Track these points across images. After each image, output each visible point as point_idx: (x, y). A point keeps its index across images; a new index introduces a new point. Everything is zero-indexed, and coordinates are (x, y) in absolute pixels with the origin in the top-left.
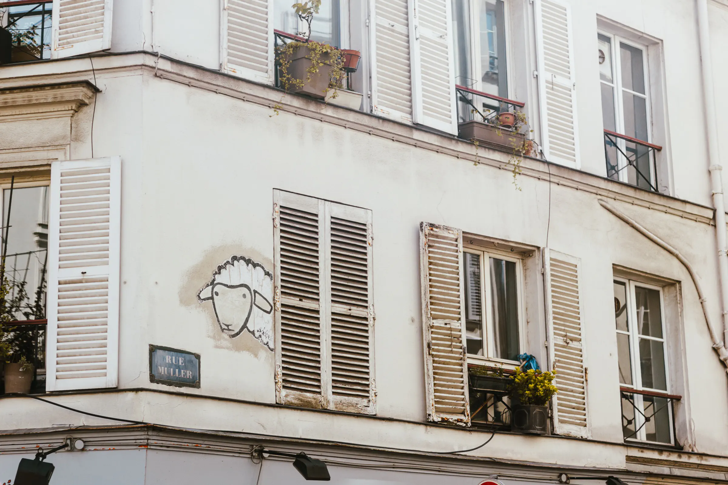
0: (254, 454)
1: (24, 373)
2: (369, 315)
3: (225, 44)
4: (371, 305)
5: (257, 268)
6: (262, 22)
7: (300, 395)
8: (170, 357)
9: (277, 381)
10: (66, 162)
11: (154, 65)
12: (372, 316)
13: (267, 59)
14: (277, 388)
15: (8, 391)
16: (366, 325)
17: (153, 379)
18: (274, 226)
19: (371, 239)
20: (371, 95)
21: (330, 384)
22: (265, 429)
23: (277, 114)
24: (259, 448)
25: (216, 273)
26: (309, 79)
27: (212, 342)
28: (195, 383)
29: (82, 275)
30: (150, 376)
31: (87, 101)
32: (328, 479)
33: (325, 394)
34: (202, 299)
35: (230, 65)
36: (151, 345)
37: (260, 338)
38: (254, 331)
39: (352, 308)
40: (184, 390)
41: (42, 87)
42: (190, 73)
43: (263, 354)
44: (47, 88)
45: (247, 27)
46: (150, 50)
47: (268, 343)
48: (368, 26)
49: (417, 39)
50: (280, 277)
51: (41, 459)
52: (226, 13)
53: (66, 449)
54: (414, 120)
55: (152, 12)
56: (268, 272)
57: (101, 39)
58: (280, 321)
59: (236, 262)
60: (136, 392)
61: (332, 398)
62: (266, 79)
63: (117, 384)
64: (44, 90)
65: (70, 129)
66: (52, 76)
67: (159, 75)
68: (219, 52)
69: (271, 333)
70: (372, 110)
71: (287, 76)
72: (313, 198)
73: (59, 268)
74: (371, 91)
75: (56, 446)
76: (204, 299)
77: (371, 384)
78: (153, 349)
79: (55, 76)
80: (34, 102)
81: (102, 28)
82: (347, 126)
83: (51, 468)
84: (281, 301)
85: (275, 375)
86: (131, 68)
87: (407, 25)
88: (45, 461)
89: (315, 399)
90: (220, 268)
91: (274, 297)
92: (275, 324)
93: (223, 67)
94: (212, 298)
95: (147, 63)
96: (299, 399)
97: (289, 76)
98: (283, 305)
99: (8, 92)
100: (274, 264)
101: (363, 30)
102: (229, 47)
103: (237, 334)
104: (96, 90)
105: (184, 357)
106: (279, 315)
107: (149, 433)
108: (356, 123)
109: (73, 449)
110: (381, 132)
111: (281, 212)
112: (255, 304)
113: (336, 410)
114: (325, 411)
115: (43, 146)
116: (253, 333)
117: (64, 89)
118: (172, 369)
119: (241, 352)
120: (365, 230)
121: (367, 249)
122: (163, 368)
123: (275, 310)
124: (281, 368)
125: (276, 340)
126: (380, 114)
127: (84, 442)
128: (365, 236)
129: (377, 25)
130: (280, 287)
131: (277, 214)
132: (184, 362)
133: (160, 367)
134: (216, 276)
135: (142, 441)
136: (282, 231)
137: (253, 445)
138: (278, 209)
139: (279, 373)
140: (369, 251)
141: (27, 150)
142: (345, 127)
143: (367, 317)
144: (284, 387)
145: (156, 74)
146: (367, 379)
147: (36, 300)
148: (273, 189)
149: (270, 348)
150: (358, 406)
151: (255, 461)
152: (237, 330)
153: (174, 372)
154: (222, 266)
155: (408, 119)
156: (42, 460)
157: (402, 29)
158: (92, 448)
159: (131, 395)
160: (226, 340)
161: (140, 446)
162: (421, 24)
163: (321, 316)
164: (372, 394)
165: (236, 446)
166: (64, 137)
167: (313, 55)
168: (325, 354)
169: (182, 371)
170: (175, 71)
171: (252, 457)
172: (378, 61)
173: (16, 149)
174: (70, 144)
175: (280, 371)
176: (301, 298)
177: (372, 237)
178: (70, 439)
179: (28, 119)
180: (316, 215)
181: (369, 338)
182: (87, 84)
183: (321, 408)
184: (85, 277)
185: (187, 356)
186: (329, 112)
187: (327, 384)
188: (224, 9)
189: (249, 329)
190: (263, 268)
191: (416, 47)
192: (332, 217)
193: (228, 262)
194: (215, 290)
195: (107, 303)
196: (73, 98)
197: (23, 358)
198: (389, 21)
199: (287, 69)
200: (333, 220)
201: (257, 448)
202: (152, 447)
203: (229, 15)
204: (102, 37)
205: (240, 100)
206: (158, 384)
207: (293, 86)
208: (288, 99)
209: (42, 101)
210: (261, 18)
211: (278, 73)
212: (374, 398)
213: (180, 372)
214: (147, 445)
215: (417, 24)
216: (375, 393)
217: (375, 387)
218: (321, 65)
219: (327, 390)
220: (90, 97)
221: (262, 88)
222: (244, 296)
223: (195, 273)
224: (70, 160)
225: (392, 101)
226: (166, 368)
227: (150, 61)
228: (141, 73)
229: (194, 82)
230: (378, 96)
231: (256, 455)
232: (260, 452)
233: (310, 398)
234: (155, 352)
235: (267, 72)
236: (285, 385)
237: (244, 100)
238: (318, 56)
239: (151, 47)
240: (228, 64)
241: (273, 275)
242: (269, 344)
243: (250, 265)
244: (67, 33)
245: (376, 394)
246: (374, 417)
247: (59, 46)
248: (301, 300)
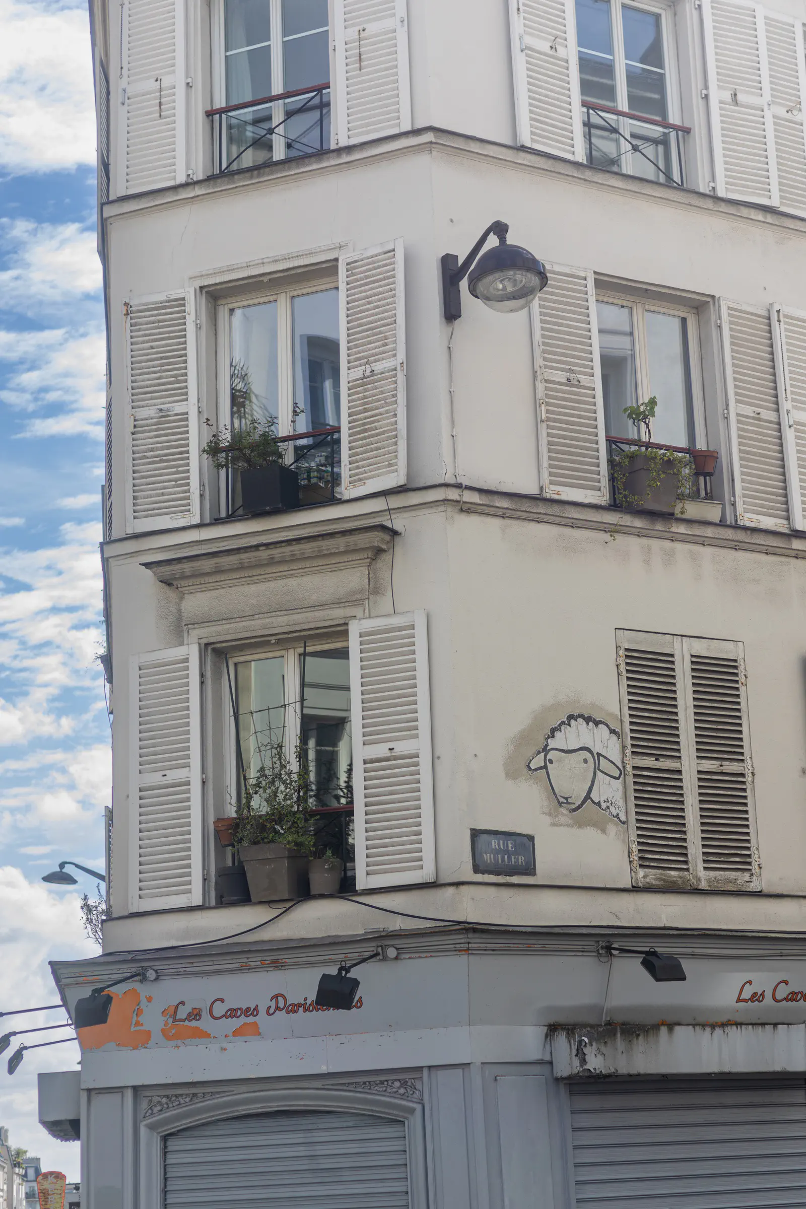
0: (600, 952)
1: (331, 869)
2: (747, 770)
3: (545, 463)
4: (748, 758)
5: (600, 726)
6: (590, 430)
7: (662, 874)
8: (497, 842)
9: (631, 859)
10: (364, 620)
11: (458, 498)
12: (750, 771)
13: (599, 474)
14: (632, 868)
15: (314, 892)
16: (743, 783)
17: (476, 869)
18: (619, 674)
19: (743, 677)
20: (735, 502)
21: (700, 858)
22: (618, 918)
23: (614, 540)
24: (607, 944)
25: (549, 737)
26: (648, 494)
27: (548, 820)
28: (530, 870)
29: (389, 751)
30: (473, 865)
31: (384, 547)
32: (683, 978)
33: (693, 870)
34: (533, 770)
35: (553, 487)
36: (472, 830)
37: (608, 810)
38: (599, 802)
39: (724, 763)
40: (515, 879)
41: (331, 535)
42: (504, 503)
43: (612, 829)
44: (337, 536)
45: (572, 439)
46: (452, 481)
47: (618, 815)
48: (727, 418)
49: (790, 427)
50: (630, 735)
51: (344, 973)
52: (544, 425)
53: (378, 958)
54: (792, 526)
55: (453, 436)
56: (614, 730)
57: (396, 474)
58: (632, 787)
59: (573, 722)
60: (457, 887)
61: (702, 874)
62: (598, 498)
63: (435, 878)
64: (335, 538)
65: (367, 580)
66: (345, 519)
67: (467, 509)
68: (539, 472)
69: (621, 803)
70: (737, 520)
71: (624, 493)
72: (667, 635)
73: (364, 744)
74: (734, 496)
75: (367, 954)
76: (536, 770)
77: (753, 854)
78: (475, 834)
79: (347, 520)
80: (326, 552)
81: (396, 461)
82: (705, 543)
83: (355, 983)
84: (632, 764)
85: (629, 853)
86: (432, 505)
87: (778, 410)
88: (349, 975)
89: (681, 877)
90: (553, 731)
91: (623, 759)
92: (625, 792)
93: (544, 491)
94: (545, 767)
95: (450, 497)
96: (661, 879)
97: (626, 493)
98: (634, 768)
99: (294, 543)
100: (621, 720)
101: (722, 424)
102: (550, 466)
103: (579, 807)
104: (395, 533)
105: (515, 841)
106: (630, 780)
107: (469, 936)
108: (717, 538)
109: (385, 958)
110: (751, 545)
111: (627, 656)
112: (599, 770)
113: (709, 889)
114: (696, 891)
115: (338, 603)
116: (599, 804)
117: (357, 536)
118: (499, 856)
119: (585, 828)
120: (736, 667)
121: (740, 689)
122: (488, 855)
123: (625, 775)
124: (636, 843)
125: (629, 810)
126: (748, 524)
127: (397, 949)
128: (736, 675)
129: (738, 415)
130: (629, 747)
131: (621, 659)
132: (515, 846)
133: (485, 855)
134: (549, 740)
135: (462, 945)
136: (628, 679)
137: (599, 941)
138: (622, 652)
139: (634, 850)
140: (742, 691)
141: (321, 608)
142: (704, 545)
143: (743, 772)
144: (641, 866)
145: (461, 509)
146: (748, 848)
147: (346, 780)
148: (615, 629)
149: (620, 821)
150: (738, 882)
151: (602, 959)
152: (578, 803)
153: (503, 859)
154: (556, 727)
155: (785, 526)
156: (346, 974)
157: (771, 416)
158: (407, 956)
159: (451, 890)
160: (565, 815)
161: (460, 951)
162: (795, 407)
163: (684, 776)
164: (755, 866)
165: (579, 943)
166: (361, 591)
167: (653, 465)
168: (692, 823)
169: (513, 857)
170: (484, 503)
171: (599, 955)
172: (741, 459)
173: (309, 607)
174: (368, 599)
175: (635, 848)
176: (657, 757)
177: (745, 675)
178: (381, 946)
179: (319, 572)
180: (672, 655)
181: (748, 798)
182: (383, 528)
183: (689, 888)
184: (393, 754)
185: (517, 838)
186: (682, 529)
187: (696, 857)
188: (542, 421)
189: (594, 799)
190: (607, 726)
191: (790, 436)
192: (692, 656)
193: (563, 723)
194: (548, 757)
195: (419, 783)
196: (368, 545)
197: (329, 853)
198: (753, 408)
199: (624, 484)
200: (694, 659)
201: (604, 944)
202: (474, 952)
203: (548, 427)
204: (397, 471)
205: (568, 527)
206: (483, 874)
207: (630, 504)
208: (627, 520)
209: (333, 551)
210: (588, 426)
211: (613, 490)
212: (758, 871)
213: (509, 858)
214: (468, 949)
215: (790, 408)
216: (759, 865)
217: (759, 857)
218: (662, 476)
219: (696, 865)
220: (388, 542)
221: (594, 510)
222: (585, 761)
223: (522, 740)
224: (370, 617)
225: (762, 506)
226: (492, 855)
227: (453, 494)
228: (445, 509)
229: (509, 513)
230: (744, 501)
231: (604, 952)
232: (609, 948)
233: (674, 877)
234: (478, 838)
235: (599, 490)
236: (642, 864)
237: (572, 527)
238: (659, 466)
239: (454, 477)
240: (551, 486)
241: (620, 733)
242: (620, 816)
243: (591, 724)
244: (358, 467)
245: (761, 866)
246: (759, 894)
247: (350, 483)
248: (657, 760)
